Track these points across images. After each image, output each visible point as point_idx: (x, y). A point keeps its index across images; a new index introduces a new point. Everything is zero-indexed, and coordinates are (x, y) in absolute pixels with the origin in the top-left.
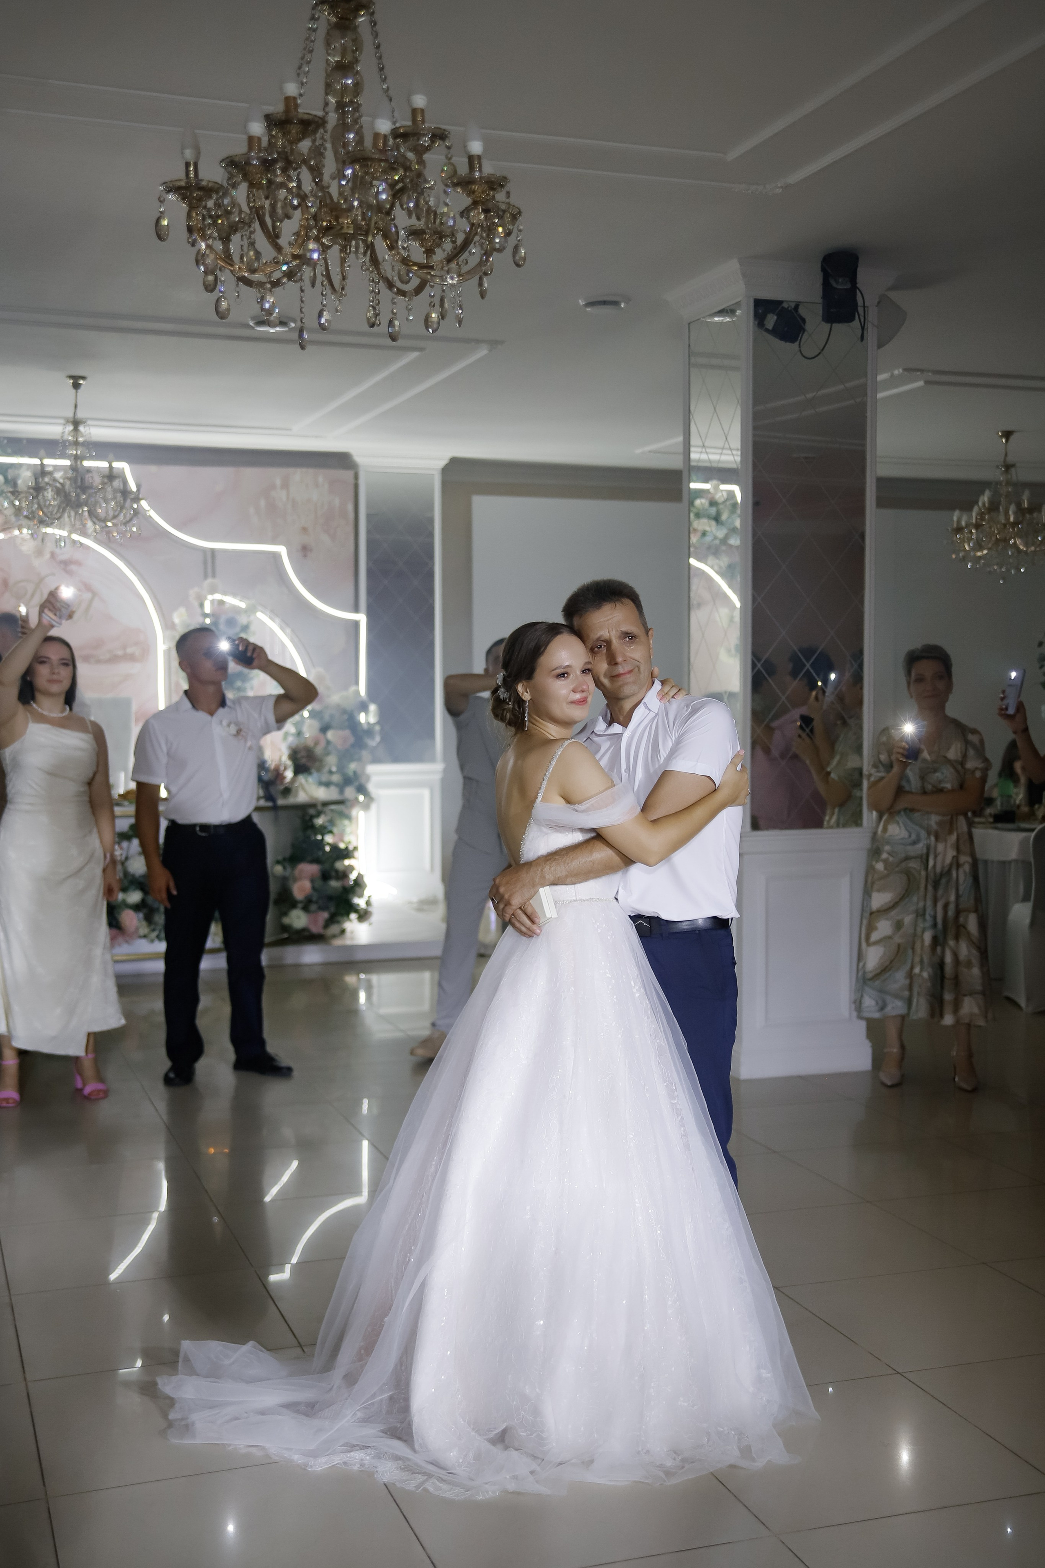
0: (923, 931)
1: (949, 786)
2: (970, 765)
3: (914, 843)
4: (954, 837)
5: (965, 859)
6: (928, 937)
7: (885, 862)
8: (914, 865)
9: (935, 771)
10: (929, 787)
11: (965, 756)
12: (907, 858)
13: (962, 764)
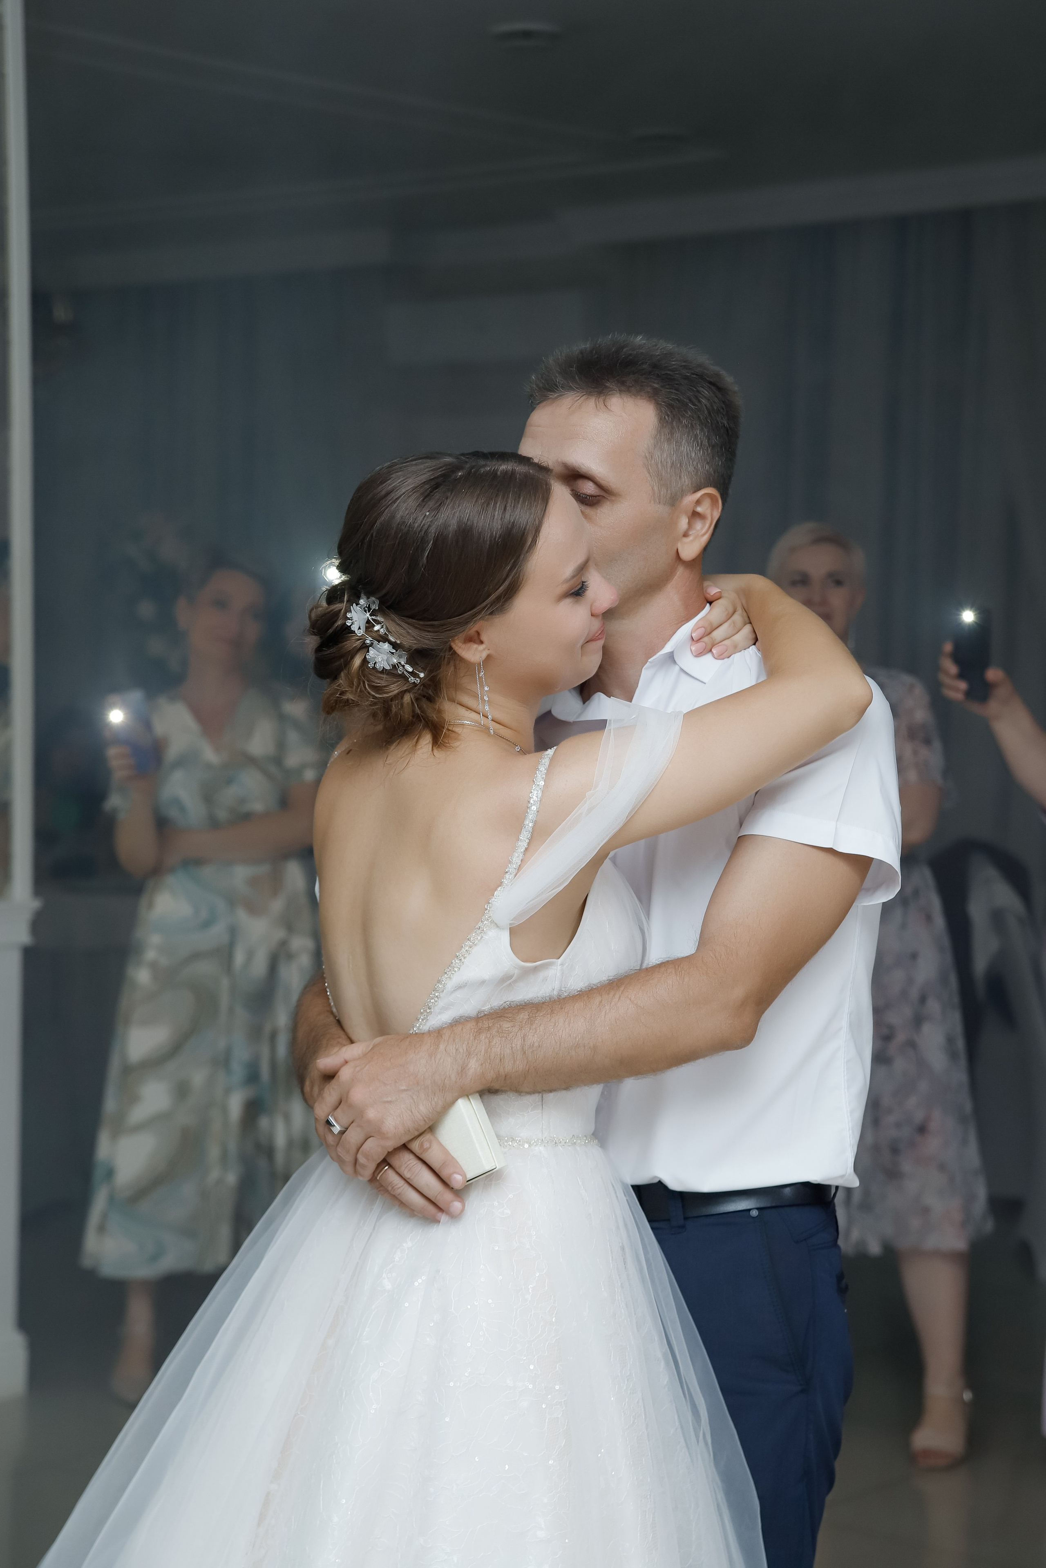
0: (228, 1091)
1: (258, 807)
2: (293, 760)
3: (207, 924)
4: (277, 905)
5: (301, 944)
6: (236, 1104)
7: (153, 966)
8: (205, 968)
9: (229, 781)
10: (222, 815)
11: (281, 745)
12: (196, 956)
13: (278, 760)
